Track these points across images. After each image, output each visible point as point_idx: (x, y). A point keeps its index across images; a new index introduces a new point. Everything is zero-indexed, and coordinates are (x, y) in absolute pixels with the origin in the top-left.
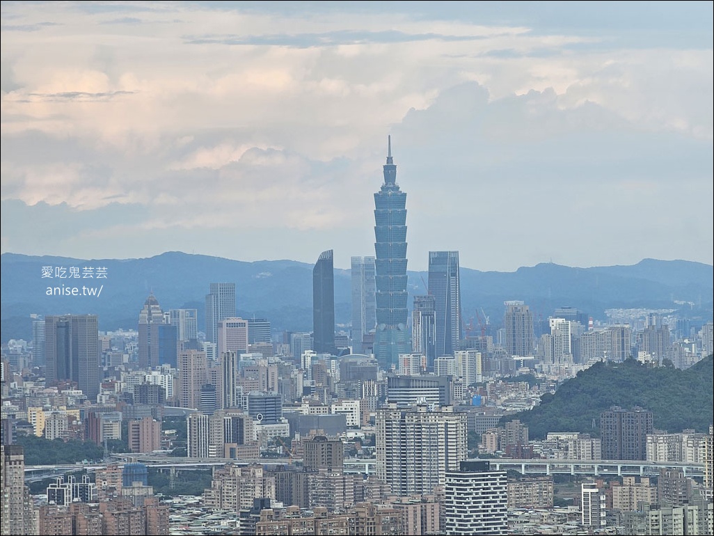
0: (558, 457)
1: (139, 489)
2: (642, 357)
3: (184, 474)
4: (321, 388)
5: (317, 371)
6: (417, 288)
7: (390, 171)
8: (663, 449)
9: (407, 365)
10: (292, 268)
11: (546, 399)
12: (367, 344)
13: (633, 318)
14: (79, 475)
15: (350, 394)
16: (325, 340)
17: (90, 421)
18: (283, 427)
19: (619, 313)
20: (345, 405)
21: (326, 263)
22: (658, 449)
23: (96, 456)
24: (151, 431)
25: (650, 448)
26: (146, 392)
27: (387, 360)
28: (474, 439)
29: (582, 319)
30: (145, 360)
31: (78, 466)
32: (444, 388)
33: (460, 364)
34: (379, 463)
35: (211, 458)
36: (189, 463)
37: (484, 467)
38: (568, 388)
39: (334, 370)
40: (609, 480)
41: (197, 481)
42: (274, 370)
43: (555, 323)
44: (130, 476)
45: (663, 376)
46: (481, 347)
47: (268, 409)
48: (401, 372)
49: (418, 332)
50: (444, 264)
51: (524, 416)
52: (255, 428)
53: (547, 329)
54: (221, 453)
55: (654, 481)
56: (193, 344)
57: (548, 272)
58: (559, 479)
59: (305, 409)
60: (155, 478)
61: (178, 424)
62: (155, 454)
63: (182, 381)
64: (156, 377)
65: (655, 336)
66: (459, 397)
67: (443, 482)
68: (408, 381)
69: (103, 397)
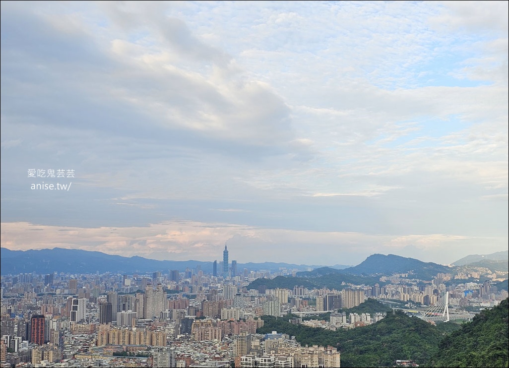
0: (252, 293)
1: (185, 298)
2: (265, 277)
3: (192, 296)
4: (214, 282)
5: (214, 279)
6: (230, 266)
7: (226, 247)
8: (268, 292)
9: (228, 278)
10: (211, 262)
11: (250, 284)
12: (222, 275)
13: (264, 271)
14: (175, 296)
15: (219, 283)
16: (215, 274)
17: (177, 287)
18: (208, 288)
19: (262, 270)
20: (218, 285)
21: (215, 262)
22: (267, 292)
23: (178, 293)
24: (187, 288)
25: (266, 292)
26: (186, 282)
27: (225, 278)
28: (238, 290)
29: (256, 271)
30: (186, 277)
31: (175, 294)
32: (234, 282)
33: (237, 278)
34: (223, 294)
35: (196, 293)
36: (192, 294)
37: (240, 295)
38: (253, 282)
39: (216, 279)
40: (260, 297)
41: (194, 297)
42: (207, 279)
43: (252, 272)
44: (183, 296)
45: (268, 281)
46: (240, 275)
47: (206, 285)
48: (227, 280)
49: (230, 273)
50: (234, 262)
51: (246, 287)
52: (204, 288)
53: (250, 273)
54: (198, 292)
55: (267, 297)
56: (194, 275)
57: (250, 264)
58: (252, 297)
59: (212, 285)
60: (188, 296)
61: (191, 287)
62: (187, 292)
63: (192, 280)
64: (188, 280)
65: (267, 274)
66: (236, 283)
67: (233, 297)
68: (228, 281)
69: (179, 283)
